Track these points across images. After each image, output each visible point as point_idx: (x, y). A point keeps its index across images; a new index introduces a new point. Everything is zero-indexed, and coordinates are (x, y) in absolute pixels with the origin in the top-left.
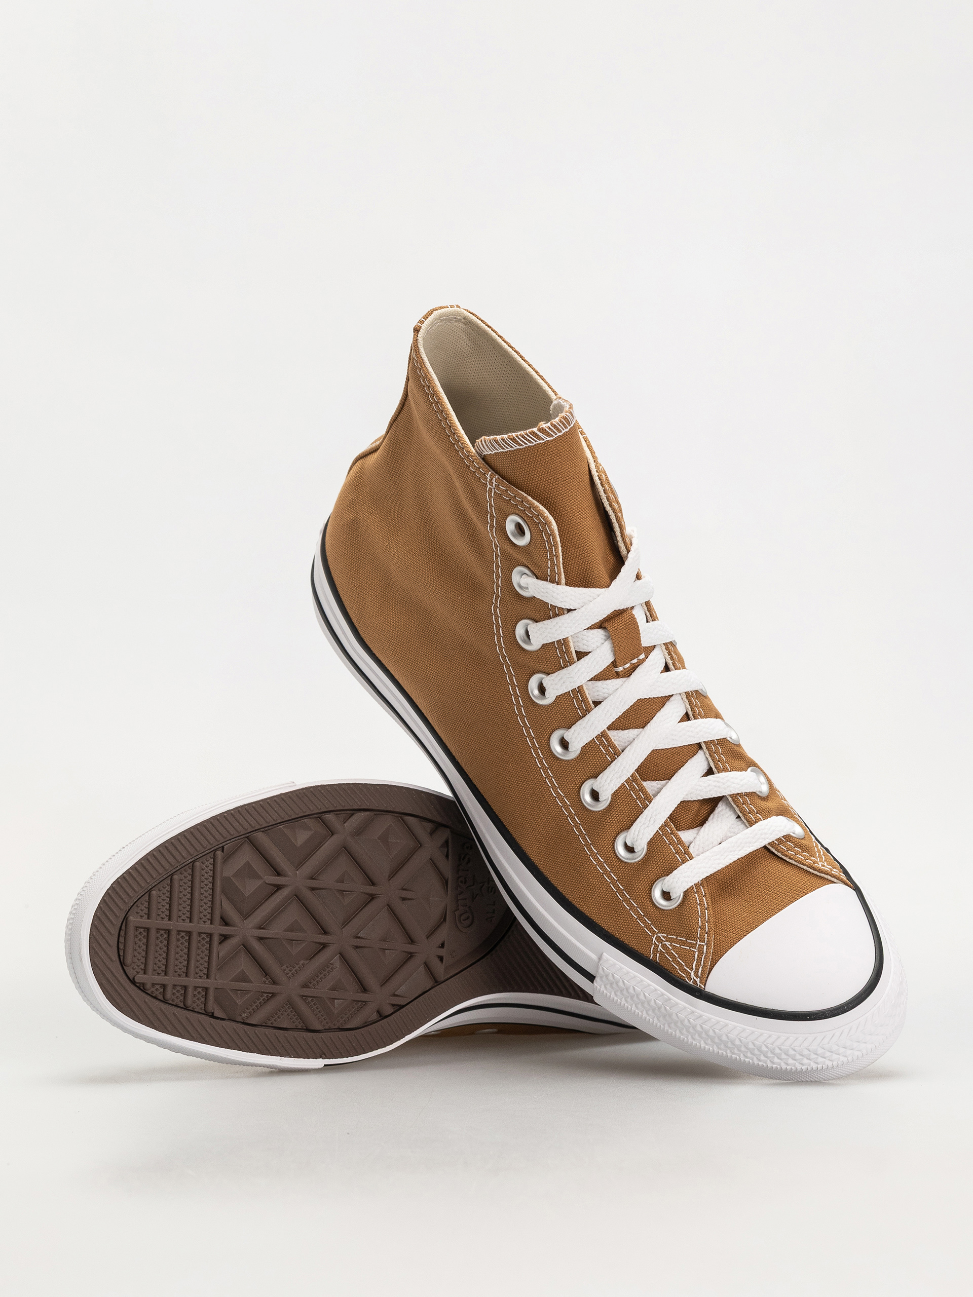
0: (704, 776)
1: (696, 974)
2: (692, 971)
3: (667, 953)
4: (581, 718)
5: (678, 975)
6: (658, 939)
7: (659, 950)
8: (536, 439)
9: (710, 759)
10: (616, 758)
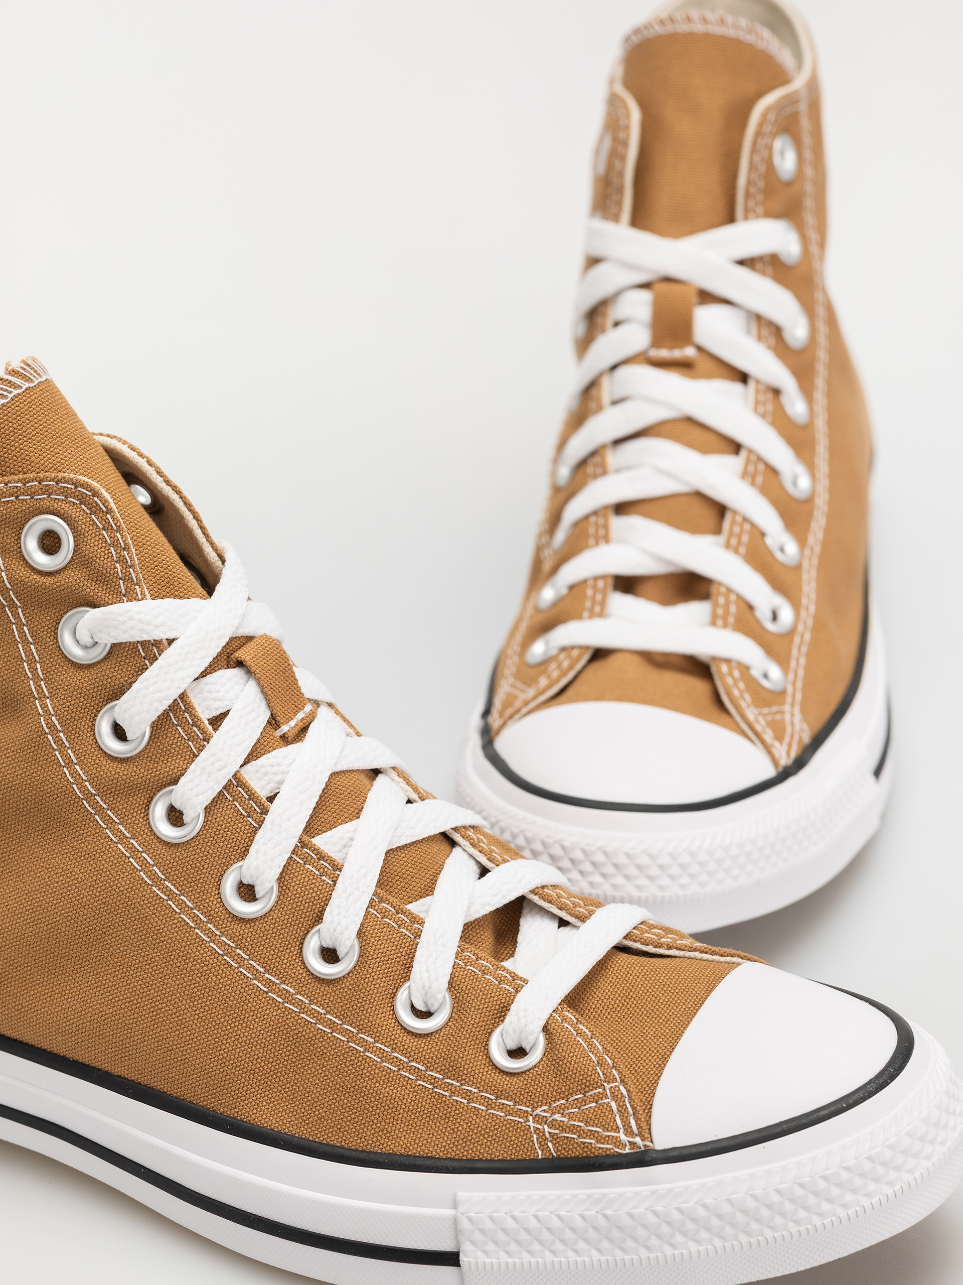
0: (479, 878)
1: (629, 1131)
2: (619, 1132)
3: (564, 1130)
4: (256, 830)
5: (600, 1151)
6: (538, 1119)
7: (547, 1135)
8: (10, 389)
9: (475, 853)
10: (339, 875)
